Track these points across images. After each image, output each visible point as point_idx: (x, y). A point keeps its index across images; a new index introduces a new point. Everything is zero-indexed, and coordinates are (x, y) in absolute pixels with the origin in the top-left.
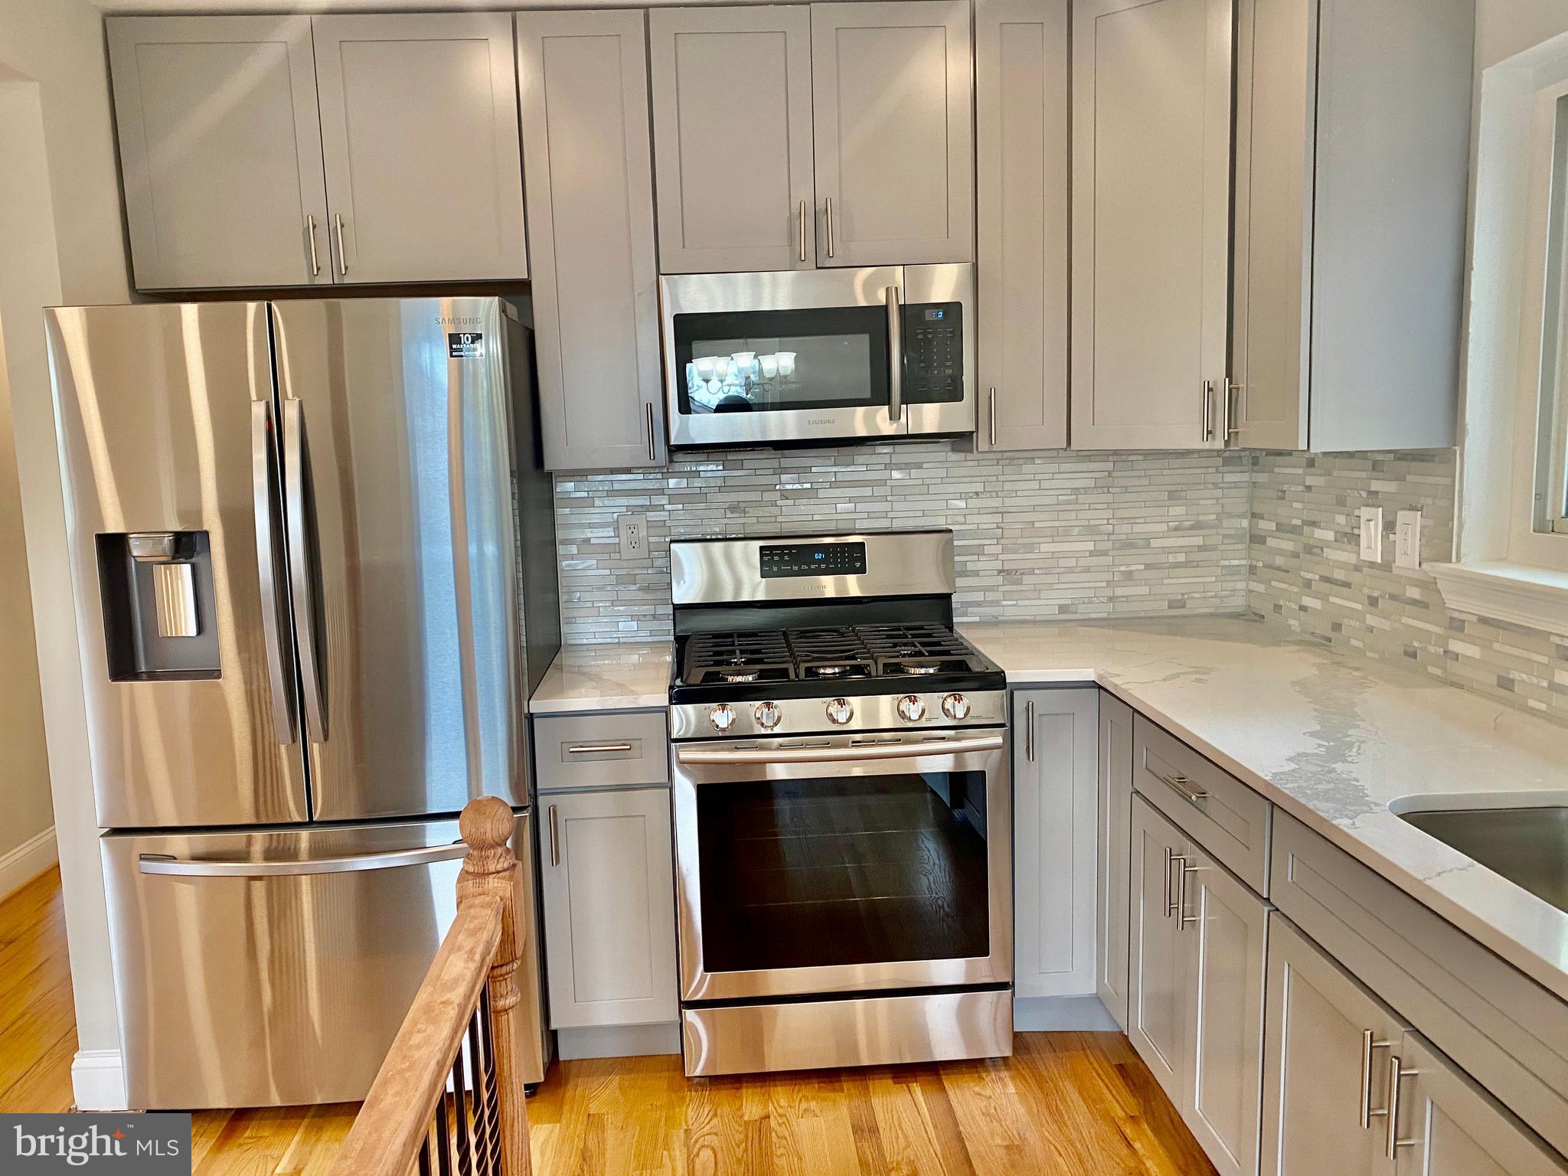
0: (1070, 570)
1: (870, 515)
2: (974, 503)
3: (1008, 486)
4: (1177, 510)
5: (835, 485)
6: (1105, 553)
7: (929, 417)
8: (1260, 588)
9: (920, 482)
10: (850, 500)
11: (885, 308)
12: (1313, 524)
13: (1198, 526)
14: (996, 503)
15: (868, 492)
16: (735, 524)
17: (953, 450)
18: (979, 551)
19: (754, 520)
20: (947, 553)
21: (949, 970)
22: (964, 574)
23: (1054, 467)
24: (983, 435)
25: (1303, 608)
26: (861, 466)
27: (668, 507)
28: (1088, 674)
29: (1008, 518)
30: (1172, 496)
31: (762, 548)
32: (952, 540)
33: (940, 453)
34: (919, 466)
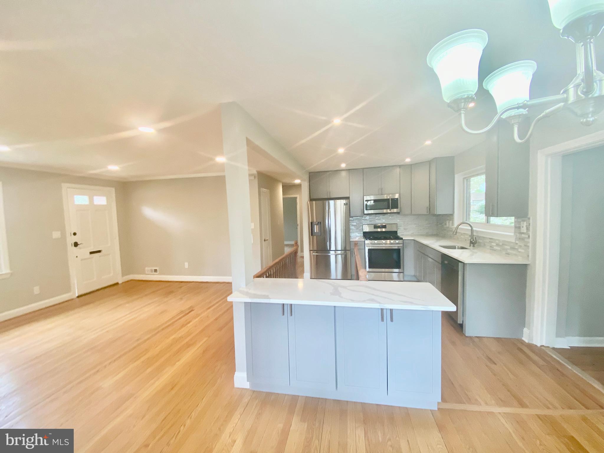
0: (413, 229)
1: (387, 222)
2: (400, 220)
5: (383, 218)
6: (417, 227)
7: (395, 210)
9: (393, 218)
10: (385, 220)
11: (389, 199)
12: (443, 223)
14: (403, 220)
15: (387, 219)
16: (371, 223)
17: (398, 214)
18: (401, 226)
19: (373, 222)
20: (397, 227)
21: (397, 270)
22: (399, 229)
23: (410, 216)
24: (401, 212)
25: (442, 233)
26: (386, 216)
27: (363, 221)
28: (413, 238)
29: (404, 222)
31: (374, 225)
32: (397, 225)
33: (395, 215)
34: (393, 216)
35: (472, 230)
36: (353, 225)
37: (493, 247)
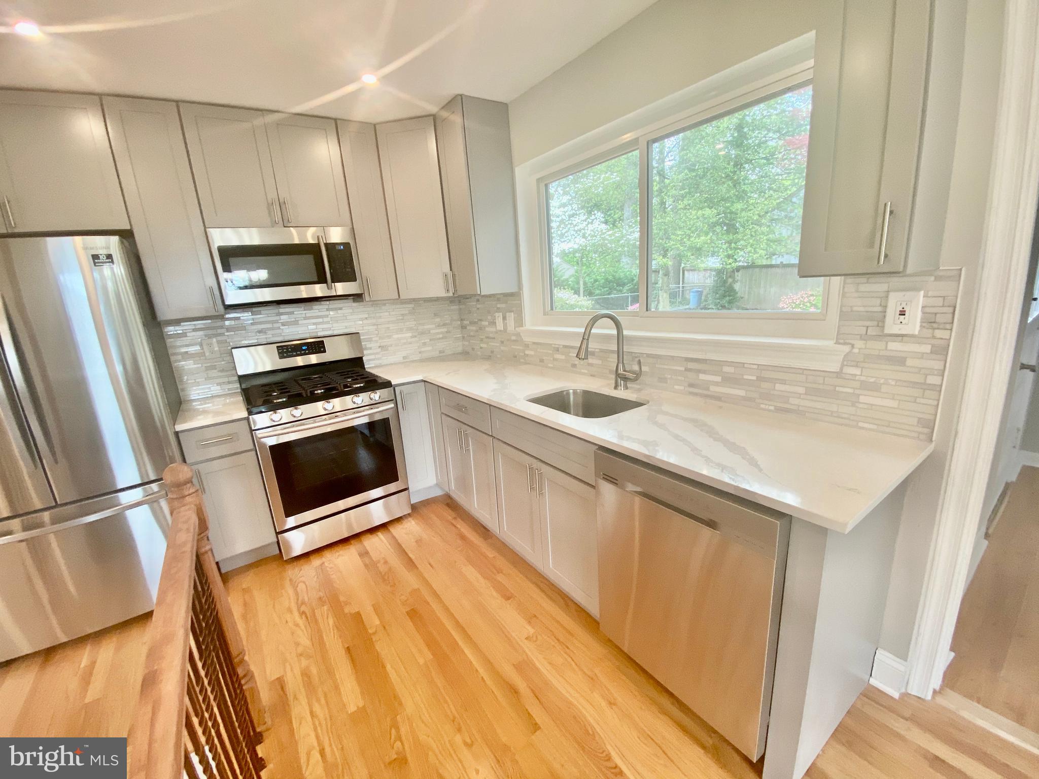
0: (405, 344)
1: (323, 330)
2: (365, 322)
3: (377, 315)
4: (438, 320)
5: (306, 318)
6: (415, 337)
7: (341, 288)
8: (467, 343)
9: (342, 315)
10: (314, 324)
11: (318, 244)
12: (481, 320)
13: (444, 325)
14: (374, 321)
15: (321, 320)
16: (263, 338)
17: (354, 302)
18: (370, 340)
19: (271, 336)
22: (366, 349)
23: (394, 307)
24: (366, 295)
25: (481, 348)
26: (318, 309)
27: (226, 334)
28: (420, 378)
29: (379, 327)
30: (436, 315)
31: (278, 347)
32: (360, 337)
33: (348, 305)
34: (341, 309)
35: (620, 336)
36: (186, 356)
37: (708, 389)
